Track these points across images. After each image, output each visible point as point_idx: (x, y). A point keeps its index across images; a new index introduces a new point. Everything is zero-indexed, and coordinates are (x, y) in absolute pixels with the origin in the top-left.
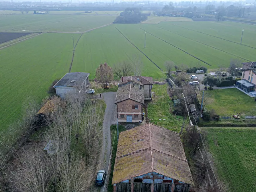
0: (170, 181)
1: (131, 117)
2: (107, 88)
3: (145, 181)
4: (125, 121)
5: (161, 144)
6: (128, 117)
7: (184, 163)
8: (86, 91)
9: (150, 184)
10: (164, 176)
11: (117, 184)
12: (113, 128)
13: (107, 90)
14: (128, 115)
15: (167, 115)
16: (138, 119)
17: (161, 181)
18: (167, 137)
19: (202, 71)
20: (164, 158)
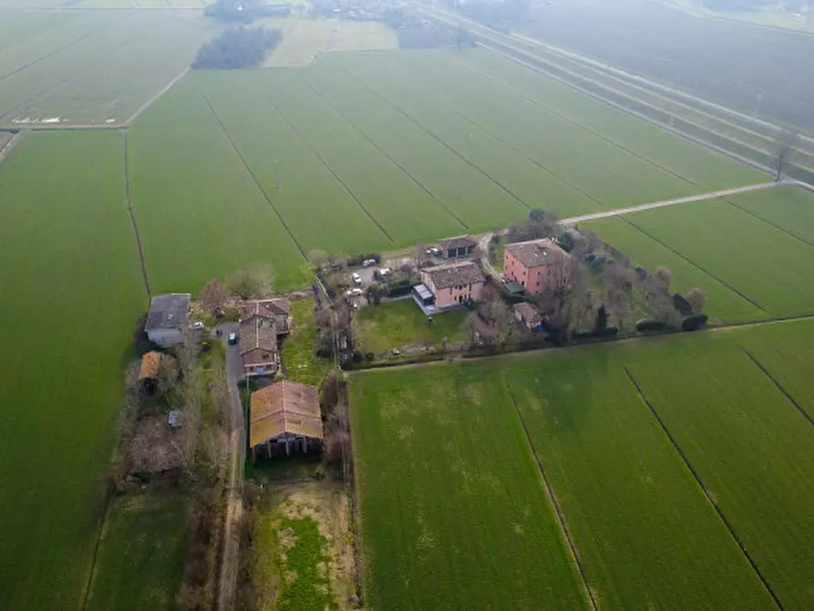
0: (302, 438)
1: (262, 369)
2: (220, 316)
3: (280, 441)
4: (255, 374)
5: (295, 404)
6: (258, 369)
7: (317, 420)
8: (191, 326)
9: (285, 443)
10: (295, 435)
11: (256, 446)
12: (242, 385)
13: (221, 320)
14: (258, 367)
15: (309, 359)
16: (271, 369)
17: (294, 439)
18: (302, 394)
19: (373, 261)
20: (297, 418)
